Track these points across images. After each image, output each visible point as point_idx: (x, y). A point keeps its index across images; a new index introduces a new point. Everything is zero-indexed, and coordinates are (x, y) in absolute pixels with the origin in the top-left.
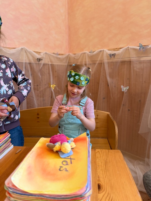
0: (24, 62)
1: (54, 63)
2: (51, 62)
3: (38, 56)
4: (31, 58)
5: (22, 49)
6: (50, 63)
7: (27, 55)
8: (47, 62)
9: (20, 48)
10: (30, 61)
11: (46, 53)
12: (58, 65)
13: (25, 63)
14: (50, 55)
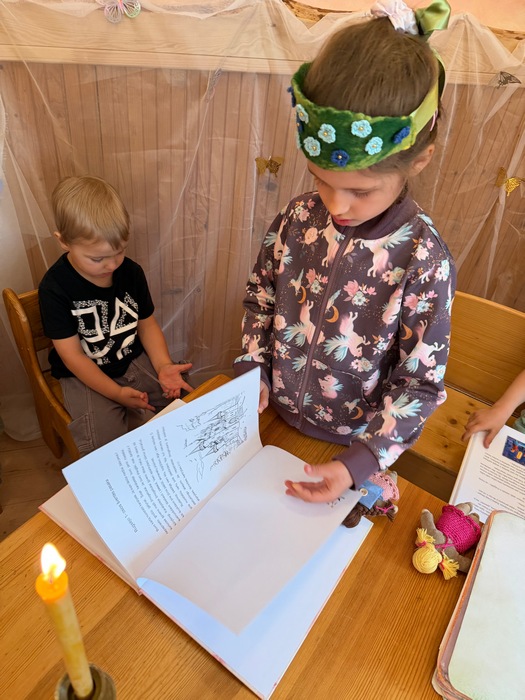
5: (459, 21)
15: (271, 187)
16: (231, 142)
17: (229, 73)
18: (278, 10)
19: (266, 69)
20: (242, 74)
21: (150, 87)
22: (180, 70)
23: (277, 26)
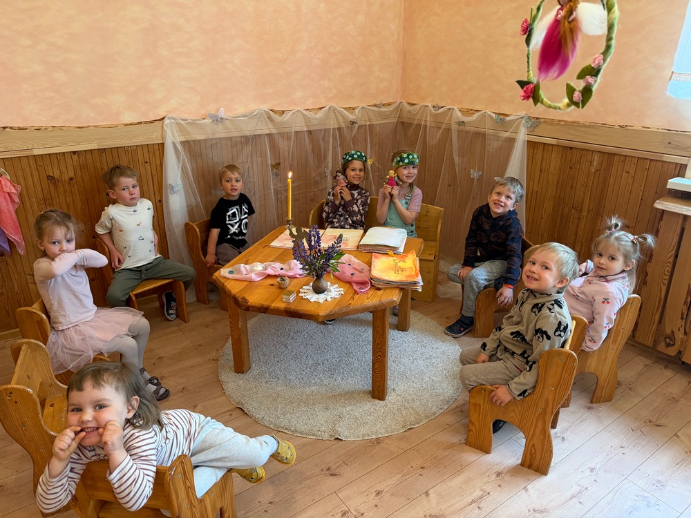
0: (332, 127)
1: (374, 123)
2: (370, 121)
3: (351, 117)
4: (341, 119)
5: (330, 107)
6: (368, 123)
7: (336, 116)
8: (363, 123)
9: (328, 107)
10: (339, 125)
11: (363, 108)
12: (380, 124)
13: (333, 129)
14: (368, 109)
16: (259, 160)
17: (255, 135)
18: (268, 113)
19: (268, 132)
20: (260, 135)
21: (229, 143)
22: (239, 137)
23: (270, 118)
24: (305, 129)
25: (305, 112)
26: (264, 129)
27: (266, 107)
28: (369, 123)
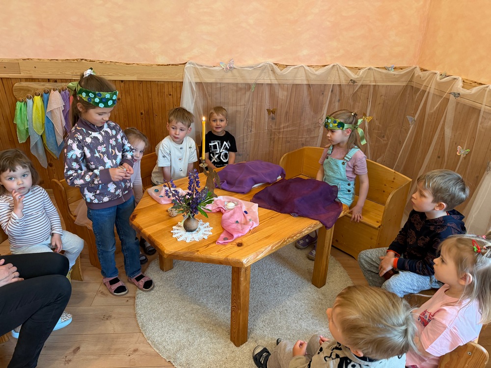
1: (379, 84)
2: (375, 82)
3: (353, 76)
4: (343, 77)
5: (334, 66)
7: (339, 73)
8: (368, 83)
9: (332, 65)
10: (340, 82)
11: (369, 69)
13: (333, 85)
14: (375, 70)
15: (273, 119)
17: (258, 84)
18: (272, 66)
19: (270, 83)
20: (262, 84)
21: (235, 88)
22: (244, 84)
23: (273, 70)
24: (305, 82)
25: (307, 68)
26: (266, 79)
27: (271, 61)
28: (374, 84)
